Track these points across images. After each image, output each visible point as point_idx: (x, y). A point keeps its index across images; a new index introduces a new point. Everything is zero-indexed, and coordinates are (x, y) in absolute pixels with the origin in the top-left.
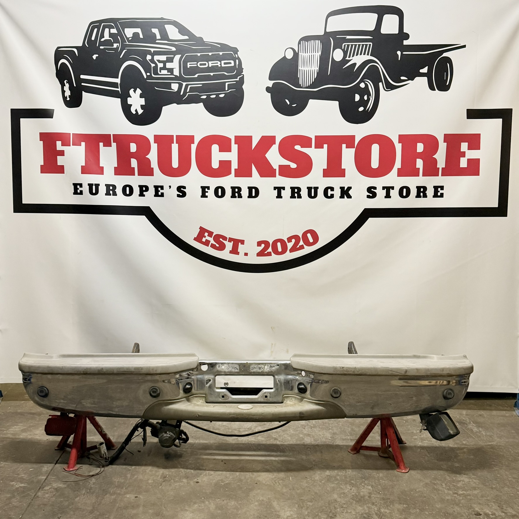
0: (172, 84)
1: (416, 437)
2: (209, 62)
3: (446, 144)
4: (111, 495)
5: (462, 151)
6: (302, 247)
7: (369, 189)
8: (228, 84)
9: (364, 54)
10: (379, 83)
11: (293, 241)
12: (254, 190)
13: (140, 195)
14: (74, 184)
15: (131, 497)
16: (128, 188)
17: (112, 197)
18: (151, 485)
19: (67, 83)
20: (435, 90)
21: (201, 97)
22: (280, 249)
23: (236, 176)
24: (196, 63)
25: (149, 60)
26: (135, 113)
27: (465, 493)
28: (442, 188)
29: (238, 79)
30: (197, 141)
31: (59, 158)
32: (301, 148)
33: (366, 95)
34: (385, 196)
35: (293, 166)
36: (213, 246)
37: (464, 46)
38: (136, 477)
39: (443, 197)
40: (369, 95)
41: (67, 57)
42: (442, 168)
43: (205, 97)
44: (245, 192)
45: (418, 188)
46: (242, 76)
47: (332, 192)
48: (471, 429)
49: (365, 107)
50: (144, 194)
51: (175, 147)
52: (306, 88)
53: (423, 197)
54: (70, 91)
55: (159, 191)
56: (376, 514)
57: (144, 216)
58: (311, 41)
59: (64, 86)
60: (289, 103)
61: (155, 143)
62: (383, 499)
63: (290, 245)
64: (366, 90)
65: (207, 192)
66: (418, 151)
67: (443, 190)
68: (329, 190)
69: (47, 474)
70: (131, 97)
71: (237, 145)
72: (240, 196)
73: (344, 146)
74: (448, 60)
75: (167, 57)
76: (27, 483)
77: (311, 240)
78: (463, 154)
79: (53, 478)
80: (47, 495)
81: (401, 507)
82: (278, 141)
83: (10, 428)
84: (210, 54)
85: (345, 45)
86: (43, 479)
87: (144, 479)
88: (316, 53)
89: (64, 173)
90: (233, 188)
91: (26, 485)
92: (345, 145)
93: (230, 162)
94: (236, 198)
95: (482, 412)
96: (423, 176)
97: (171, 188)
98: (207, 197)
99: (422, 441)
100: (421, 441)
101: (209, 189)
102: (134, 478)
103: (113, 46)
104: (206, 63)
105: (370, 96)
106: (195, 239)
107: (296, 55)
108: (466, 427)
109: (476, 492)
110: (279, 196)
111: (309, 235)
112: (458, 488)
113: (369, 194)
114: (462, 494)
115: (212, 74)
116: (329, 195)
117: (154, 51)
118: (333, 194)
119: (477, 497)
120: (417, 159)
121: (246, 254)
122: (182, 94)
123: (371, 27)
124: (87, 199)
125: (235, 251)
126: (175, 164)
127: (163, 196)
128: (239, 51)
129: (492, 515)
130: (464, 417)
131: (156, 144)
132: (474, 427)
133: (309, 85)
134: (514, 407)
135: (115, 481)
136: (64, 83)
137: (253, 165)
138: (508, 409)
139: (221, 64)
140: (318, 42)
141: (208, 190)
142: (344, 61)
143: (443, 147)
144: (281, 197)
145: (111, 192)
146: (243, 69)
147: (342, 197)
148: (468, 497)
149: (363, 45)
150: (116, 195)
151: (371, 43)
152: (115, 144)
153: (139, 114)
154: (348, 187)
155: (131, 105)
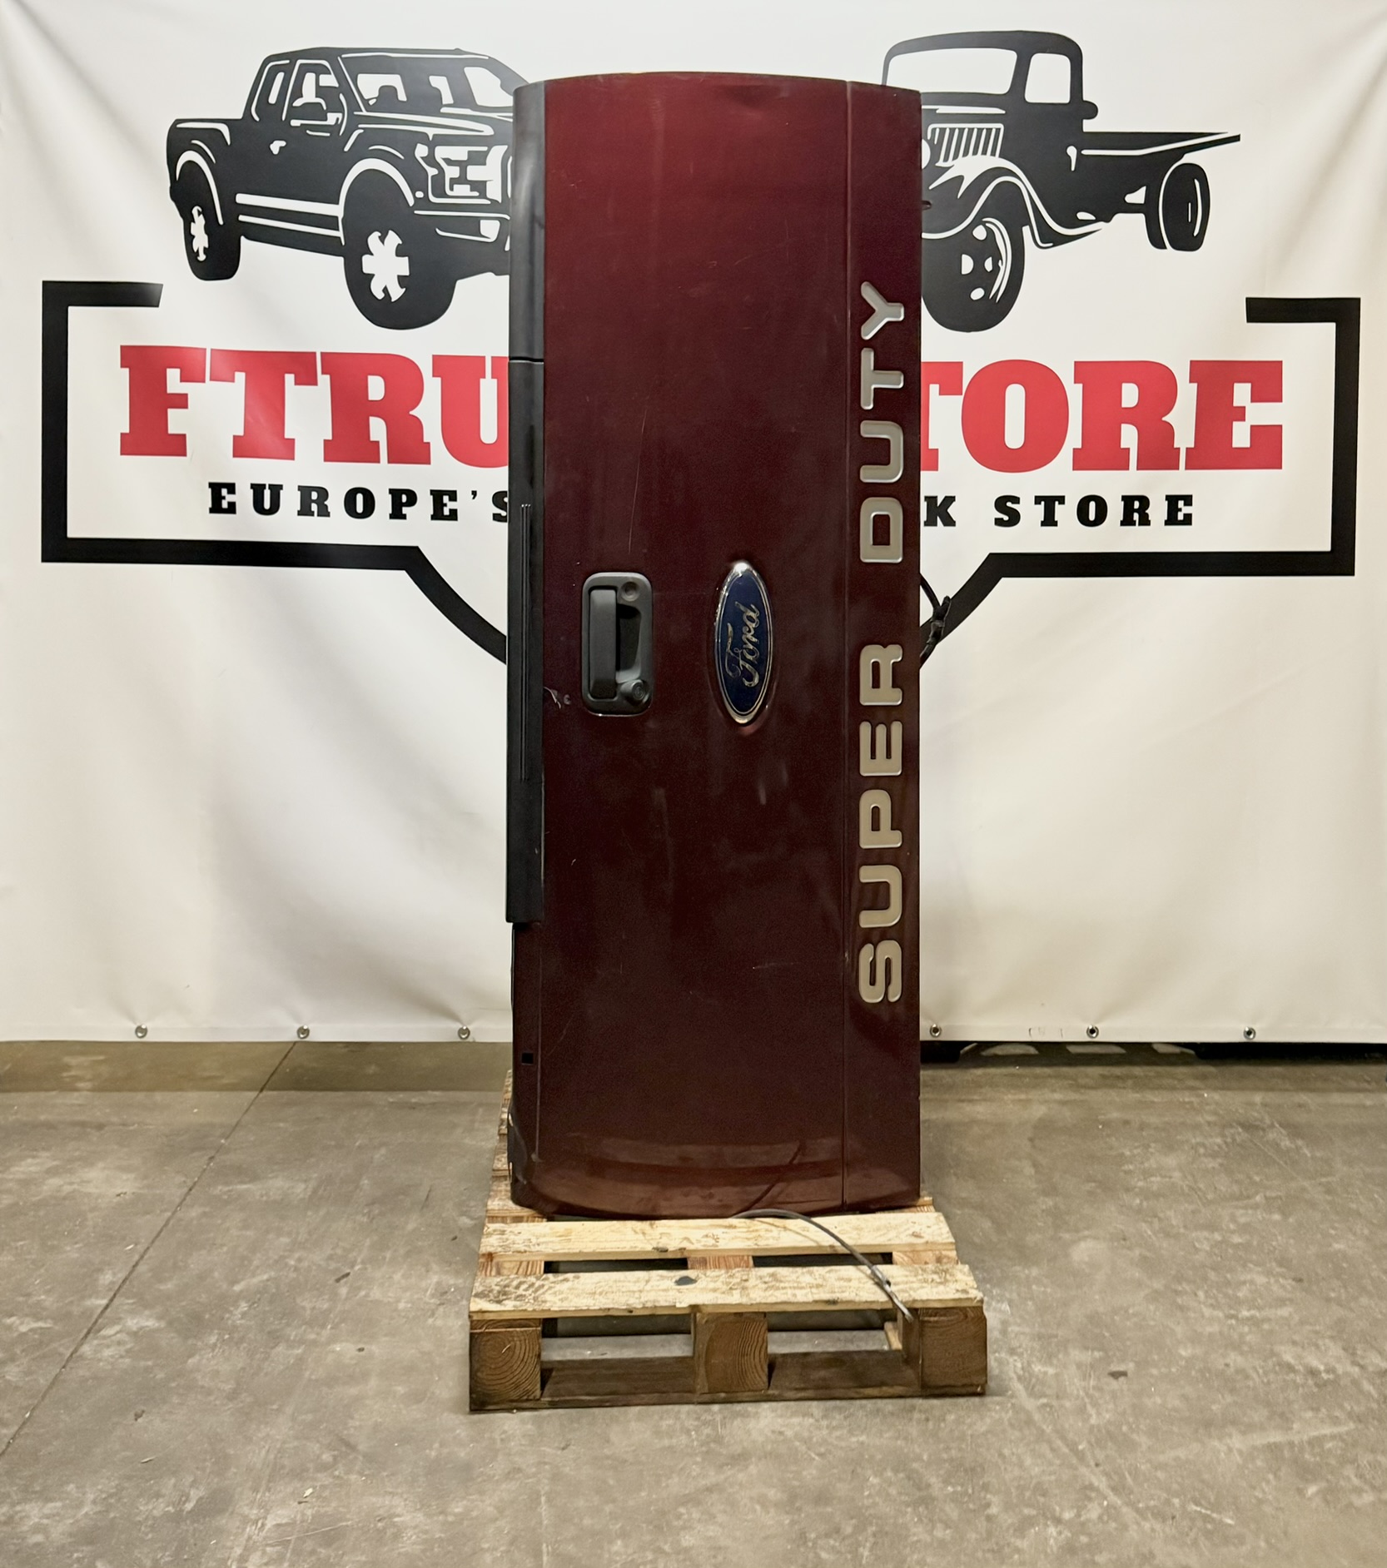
0: (482, 222)
1: (1131, 1167)
3: (1195, 385)
4: (291, 1345)
5: (1236, 404)
7: (1002, 503)
10: (1024, 227)
13: (392, 516)
14: (213, 486)
15: (345, 1349)
16: (360, 498)
17: (315, 520)
18: (404, 1317)
19: (199, 215)
20: (1165, 247)
25: (422, 158)
26: (383, 296)
28: (1189, 500)
31: (172, 414)
33: (990, 259)
34: (1043, 521)
37: (1236, 139)
38: (363, 1293)
39: (1191, 524)
40: (997, 257)
41: (200, 147)
42: (1187, 449)
45: (1129, 500)
49: (988, 290)
50: (404, 512)
51: (489, 388)
53: (1140, 525)
54: (206, 237)
55: (446, 505)
56: (1019, 1378)
57: (403, 573)
59: (192, 224)
61: (435, 376)
62: (1040, 1337)
64: (989, 247)
66: (1125, 405)
67: (1192, 505)
69: (112, 1294)
70: (372, 254)
73: (935, 389)
74: (1197, 172)
76: (53, 1319)
78: (1241, 414)
79: (128, 1304)
80: (107, 1353)
81: (1086, 1357)
85: (937, 129)
86: (97, 1306)
87: (386, 1300)
89: (184, 454)
91: (48, 1325)
92: (939, 386)
95: (1304, 1098)
96: (1138, 469)
97: (476, 498)
100: (1142, 1178)
102: (358, 1297)
103: (326, 120)
105: (1000, 261)
108: (1264, 1137)
109: (1284, 1312)
112: (1239, 1302)
113: (1001, 516)
114: (1248, 1319)
117: (434, 135)
120: (1124, 426)
122: (507, 249)
123: (1002, 85)
124: (246, 526)
126: (489, 433)
127: (456, 519)
129: (1327, 1371)
130: (1259, 1111)
131: (439, 380)
132: (1282, 1136)
135: (304, 1308)
136: (192, 215)
142: (933, 170)
143: (1187, 394)
145: (314, 507)
147: (928, 521)
148: (1266, 1326)
149: (980, 131)
150: (328, 515)
151: (1001, 126)
152: (327, 377)
153: (393, 300)
154: (946, 498)
155: (372, 276)
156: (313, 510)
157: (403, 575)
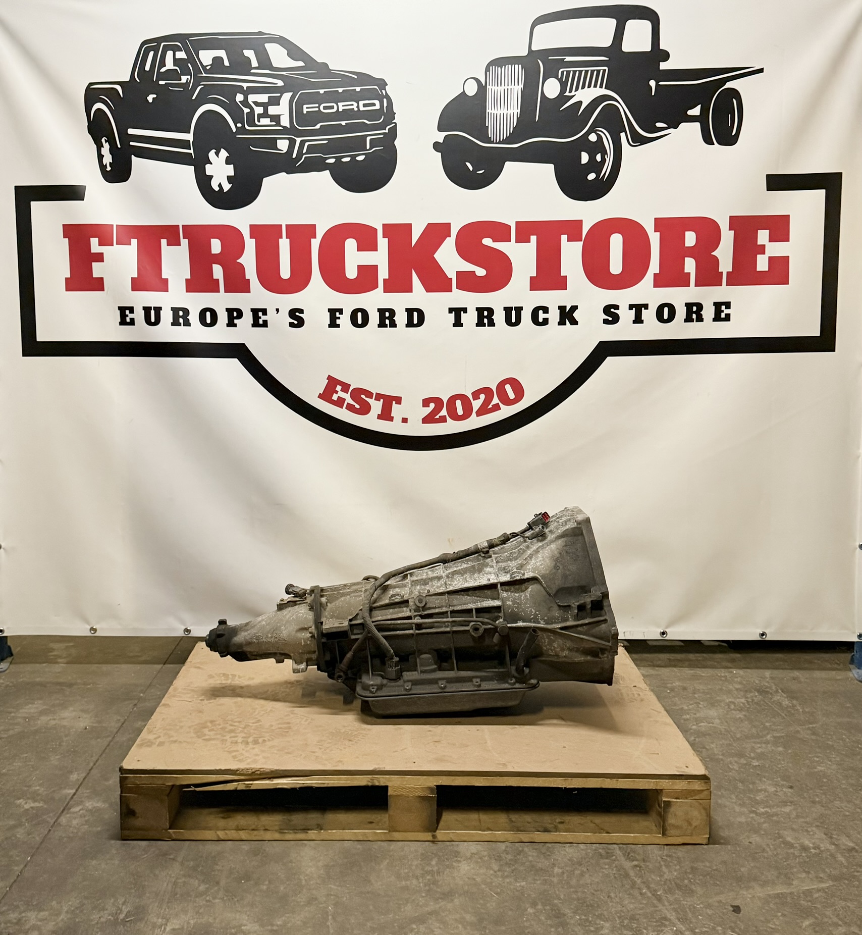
0: (278, 141)
1: (688, 716)
2: (339, 103)
3: (732, 232)
5: (759, 243)
6: (497, 408)
7: (607, 310)
8: (371, 139)
9: (595, 86)
10: (621, 134)
11: (482, 397)
12: (415, 314)
13: (228, 325)
14: (120, 308)
16: (208, 314)
17: (182, 328)
19: (106, 143)
20: (714, 144)
21: (327, 161)
22: (460, 412)
23: (386, 290)
24: (317, 105)
26: (219, 189)
27: (768, 812)
28: (728, 305)
29: (387, 131)
30: (320, 233)
31: (95, 265)
32: (493, 242)
33: (600, 154)
34: (633, 321)
35: (481, 272)
36: (350, 408)
37: (761, 71)
39: (729, 320)
40: (604, 153)
41: (105, 100)
42: (727, 272)
43: (332, 161)
44: (401, 318)
45: (689, 306)
46: (394, 124)
47: (546, 316)
48: (779, 703)
49: (598, 173)
50: (235, 323)
51: (284, 245)
52: (500, 142)
53: (696, 321)
54: (111, 156)
55: (260, 318)
57: (236, 360)
58: (507, 66)
59: (102, 148)
60: (471, 168)
61: (251, 237)
63: (476, 404)
64: (598, 147)
65: (339, 318)
66: (687, 245)
67: (730, 308)
68: (541, 312)
69: (78, 786)
70: (211, 164)
71: (387, 239)
72: (393, 325)
73: (564, 238)
74: (735, 93)
75: (269, 97)
76: (43, 801)
77: (512, 396)
78: (762, 250)
79: (86, 793)
80: (74, 822)
82: (454, 232)
83: (21, 709)
84: (340, 90)
85: (564, 71)
86: (69, 794)
88: (514, 85)
89: (103, 290)
90: (381, 311)
91: (41, 805)
92: (566, 236)
93: (374, 268)
94: (387, 327)
96: (695, 286)
97: (279, 313)
98: (339, 327)
99: (697, 724)
100: (695, 723)
101: (342, 314)
103: (181, 80)
104: (333, 106)
105: (606, 155)
106: (320, 396)
107: (482, 89)
108: (771, 699)
109: (787, 809)
110: (458, 323)
111: (508, 388)
112: (758, 803)
113: (607, 317)
114: (763, 813)
115: (343, 123)
116: (541, 320)
117: (247, 87)
118: (548, 319)
119: (790, 818)
120: (686, 259)
121: (405, 420)
122: (294, 156)
123: (606, 41)
124: (141, 333)
125: (386, 415)
126: (285, 272)
127: (267, 327)
128: (387, 85)
130: (768, 682)
131: (254, 240)
132: (783, 698)
133: (505, 138)
134: (850, 664)
136: (101, 143)
137: (413, 272)
138: (839, 667)
139: (358, 107)
140: (518, 68)
141: (339, 314)
142: (562, 98)
143: (727, 237)
144: (461, 325)
145: (181, 320)
146: (395, 113)
147: (562, 323)
148: (775, 818)
149: (592, 72)
150: (189, 325)
151: (606, 68)
152: (186, 240)
153: (225, 191)
154: (572, 307)
155: (211, 177)
156: (180, 322)
157: (235, 361)
